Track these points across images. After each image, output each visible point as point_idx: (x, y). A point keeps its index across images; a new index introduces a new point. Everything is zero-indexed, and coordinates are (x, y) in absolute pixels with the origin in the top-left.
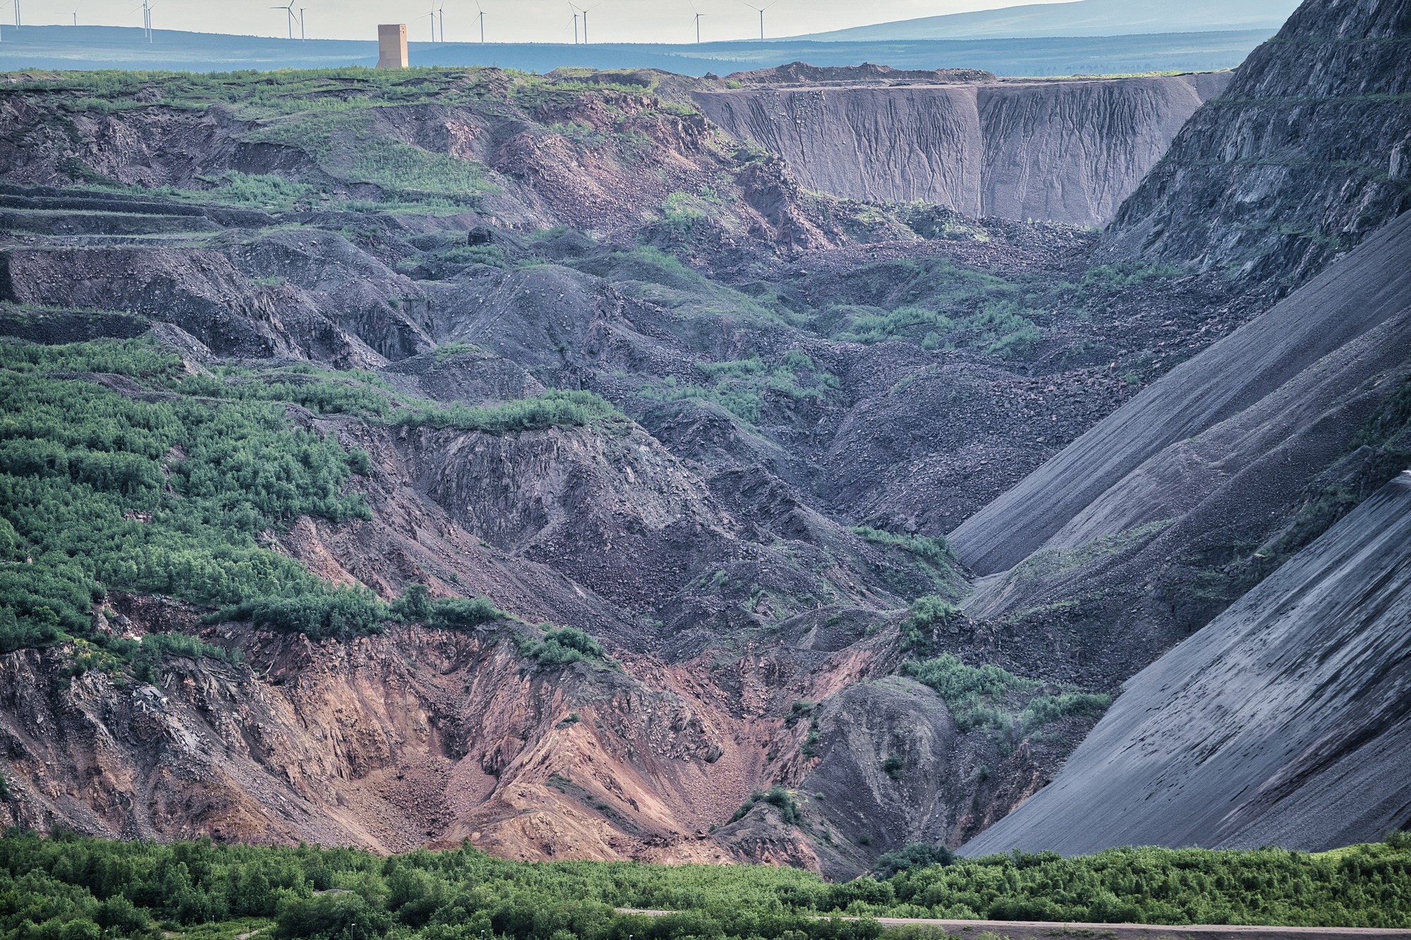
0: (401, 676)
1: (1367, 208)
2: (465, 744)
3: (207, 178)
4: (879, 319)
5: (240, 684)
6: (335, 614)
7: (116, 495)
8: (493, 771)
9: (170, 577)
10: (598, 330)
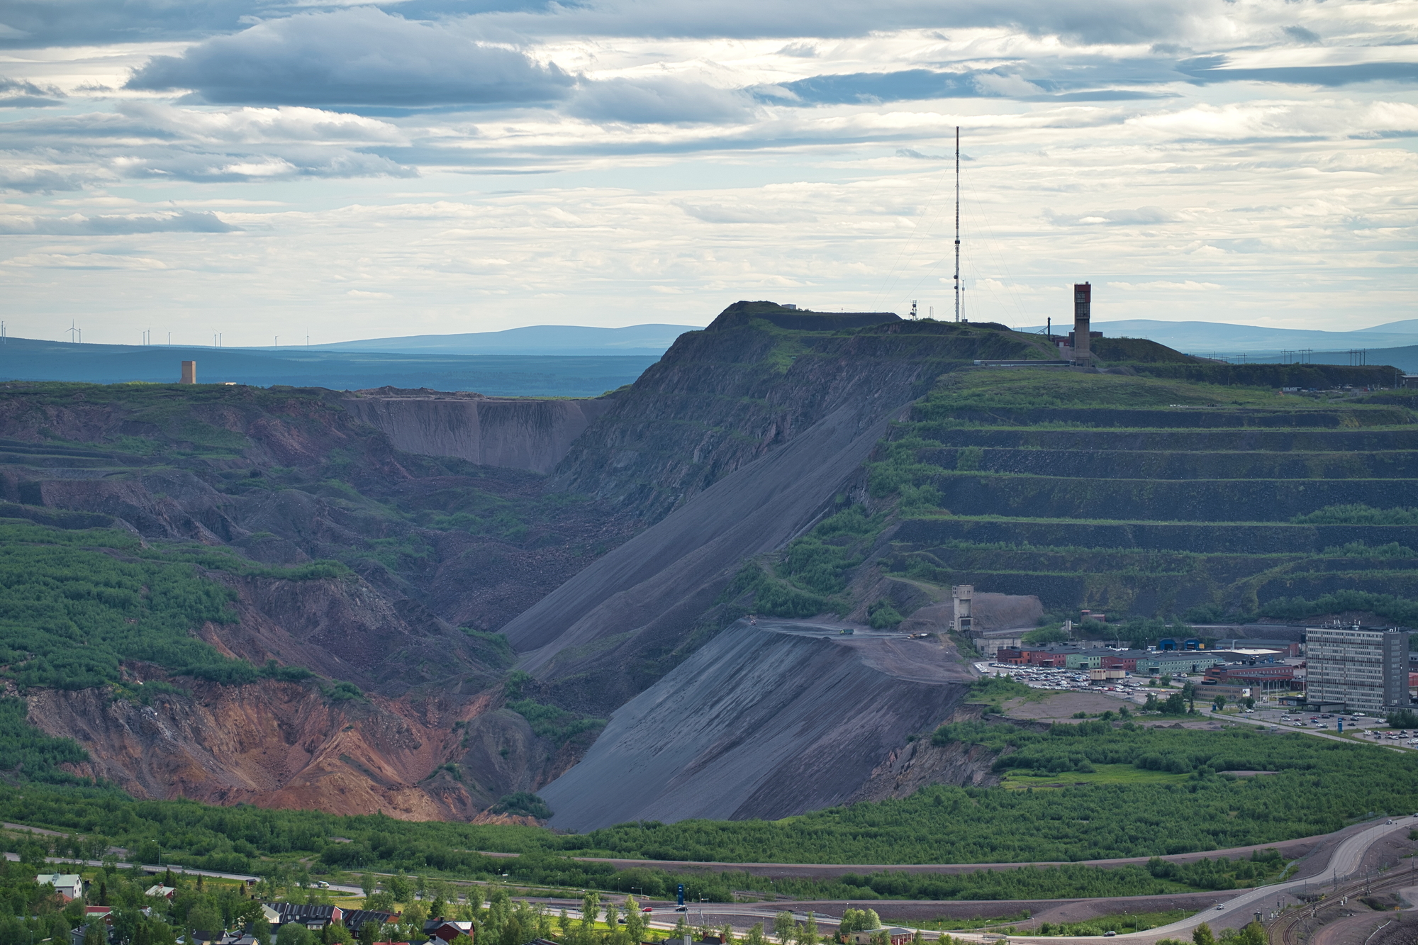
0: (265, 704)
1: (684, 477)
2: (296, 737)
3: (109, 438)
4: (447, 518)
5: (190, 707)
6: (234, 673)
7: (120, 610)
8: (310, 751)
9: (154, 653)
10: (317, 522)
